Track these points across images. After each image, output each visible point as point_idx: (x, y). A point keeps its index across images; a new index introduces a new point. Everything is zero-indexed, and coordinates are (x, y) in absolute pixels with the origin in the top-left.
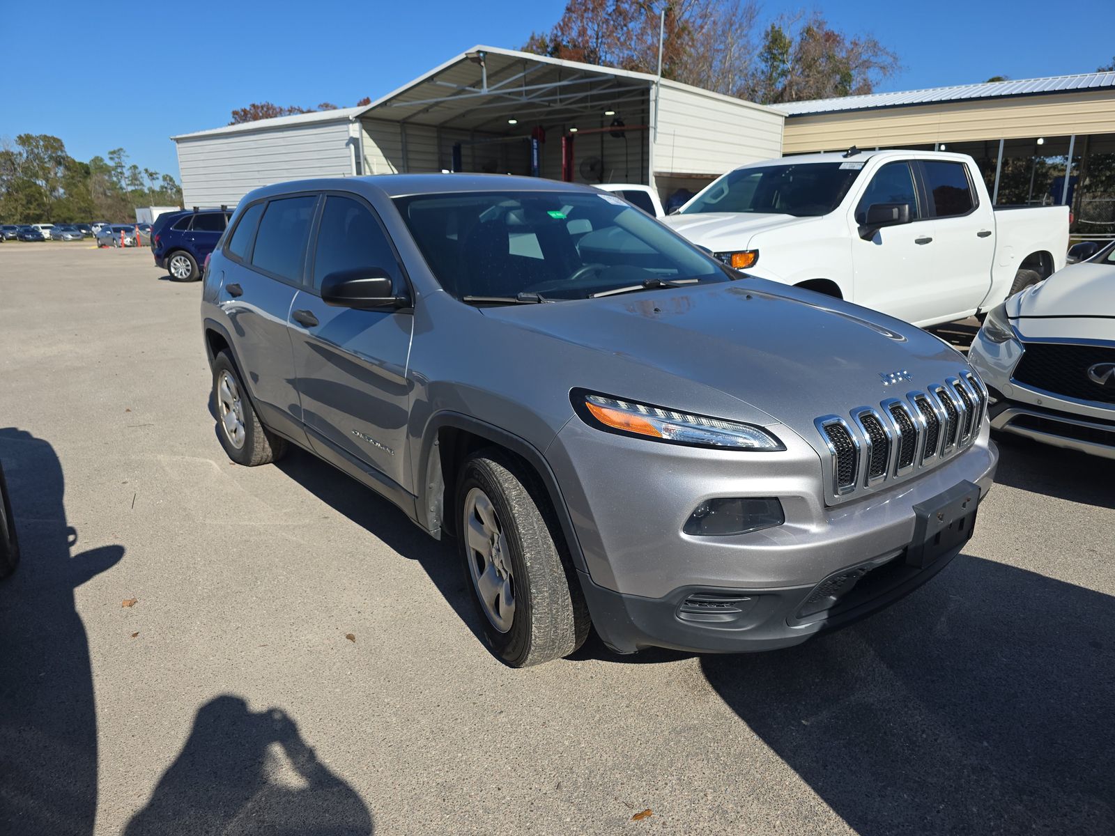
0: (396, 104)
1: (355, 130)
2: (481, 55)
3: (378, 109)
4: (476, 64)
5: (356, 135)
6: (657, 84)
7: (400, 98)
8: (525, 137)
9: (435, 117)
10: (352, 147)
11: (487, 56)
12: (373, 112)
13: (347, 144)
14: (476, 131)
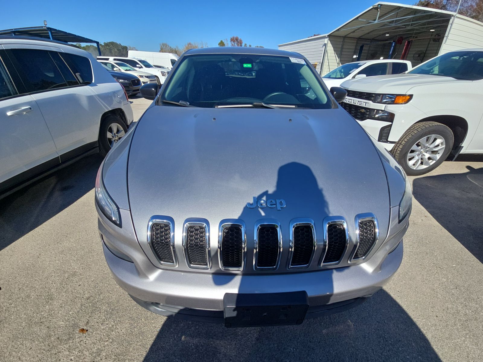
0: (342, 30)
1: (326, 41)
2: (379, 6)
3: (336, 32)
4: (376, 10)
5: (326, 42)
6: (454, 16)
7: (344, 27)
8: (390, 41)
9: (357, 35)
10: (324, 47)
11: (382, 6)
12: (334, 33)
13: (323, 46)
14: (373, 40)
